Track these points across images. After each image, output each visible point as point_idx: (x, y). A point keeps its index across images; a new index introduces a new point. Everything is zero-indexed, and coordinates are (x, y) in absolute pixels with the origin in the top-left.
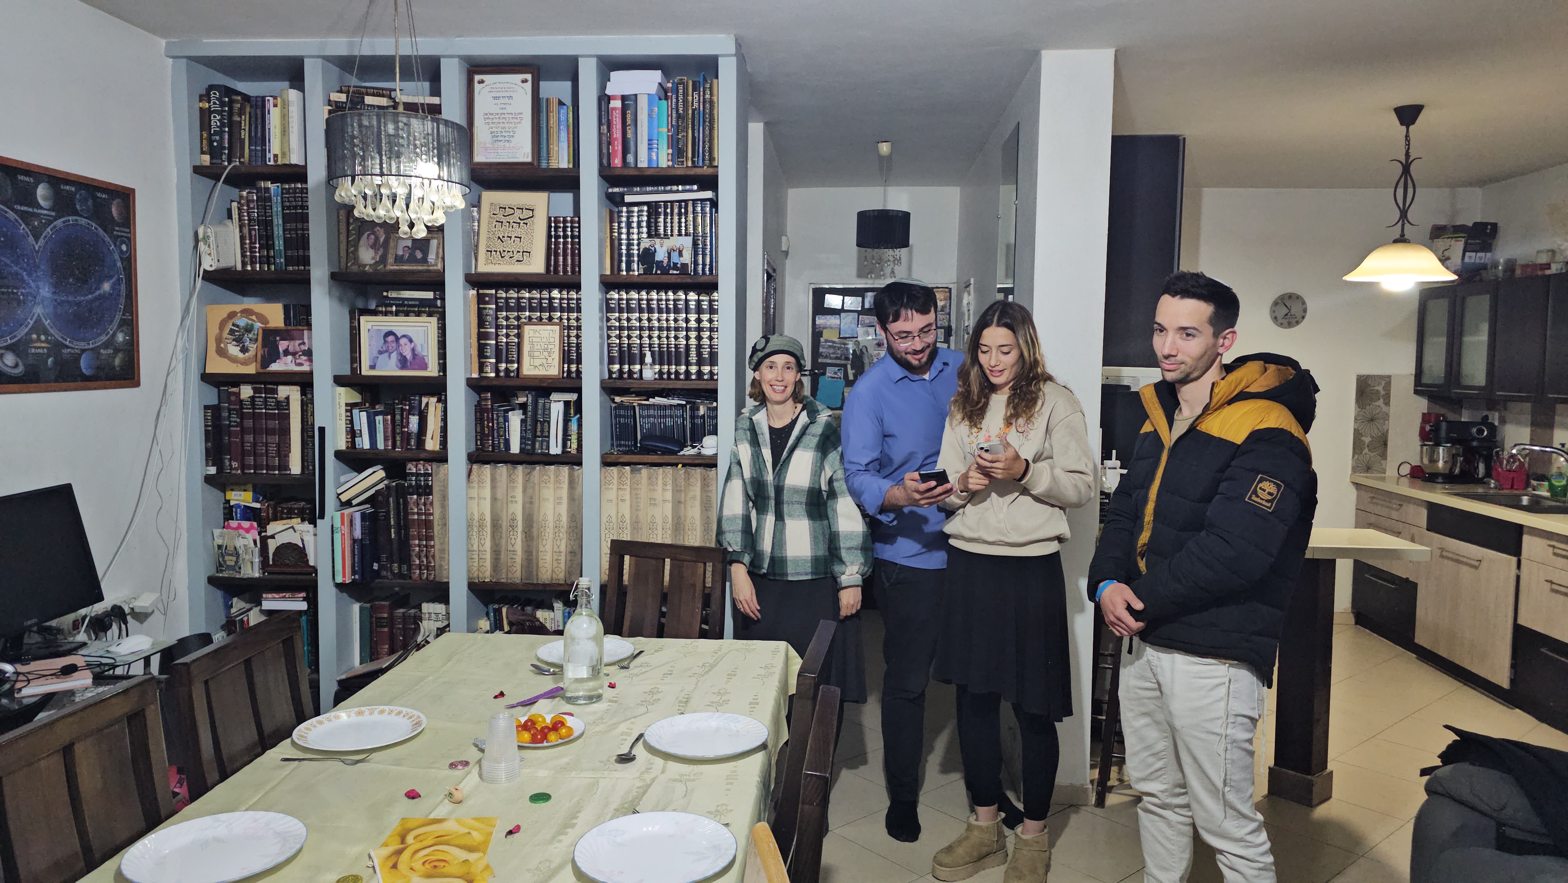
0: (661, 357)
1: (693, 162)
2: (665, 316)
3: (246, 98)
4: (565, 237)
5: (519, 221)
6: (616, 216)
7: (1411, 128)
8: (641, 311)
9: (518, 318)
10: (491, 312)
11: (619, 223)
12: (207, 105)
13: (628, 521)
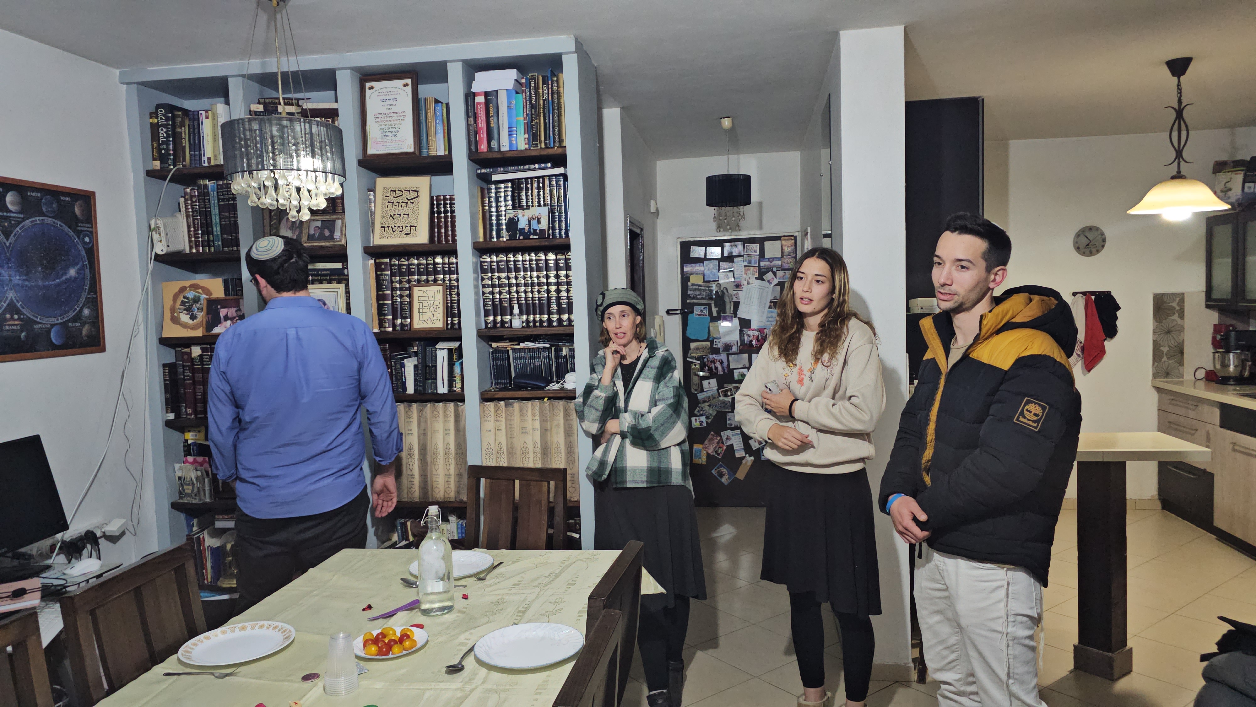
0: (528, 308)
1: (546, 144)
2: (529, 273)
3: (186, 112)
4: (446, 212)
5: (406, 201)
6: (486, 192)
7: (1182, 78)
8: (509, 270)
9: (409, 282)
10: (387, 277)
11: (489, 198)
12: (156, 121)
13: (505, 447)
